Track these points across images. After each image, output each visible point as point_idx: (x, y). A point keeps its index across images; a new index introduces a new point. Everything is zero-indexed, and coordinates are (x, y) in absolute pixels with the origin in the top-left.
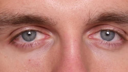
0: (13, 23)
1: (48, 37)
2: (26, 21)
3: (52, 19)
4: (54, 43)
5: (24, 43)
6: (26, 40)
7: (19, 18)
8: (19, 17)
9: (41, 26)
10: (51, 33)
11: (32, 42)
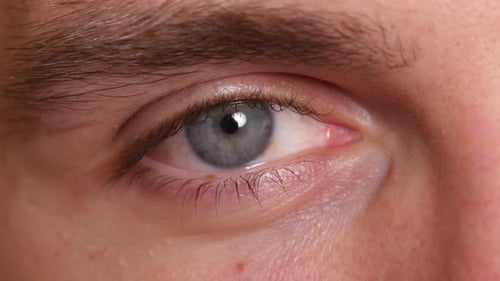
0: (142, 62)
1: (349, 138)
2: (220, 48)
3: (387, 27)
4: (390, 172)
5: (203, 175)
6: (214, 162)
7: (182, 26)
8: (176, 21)
9: (313, 73)
10: (365, 113)
11: (253, 166)
